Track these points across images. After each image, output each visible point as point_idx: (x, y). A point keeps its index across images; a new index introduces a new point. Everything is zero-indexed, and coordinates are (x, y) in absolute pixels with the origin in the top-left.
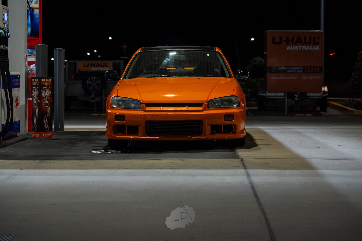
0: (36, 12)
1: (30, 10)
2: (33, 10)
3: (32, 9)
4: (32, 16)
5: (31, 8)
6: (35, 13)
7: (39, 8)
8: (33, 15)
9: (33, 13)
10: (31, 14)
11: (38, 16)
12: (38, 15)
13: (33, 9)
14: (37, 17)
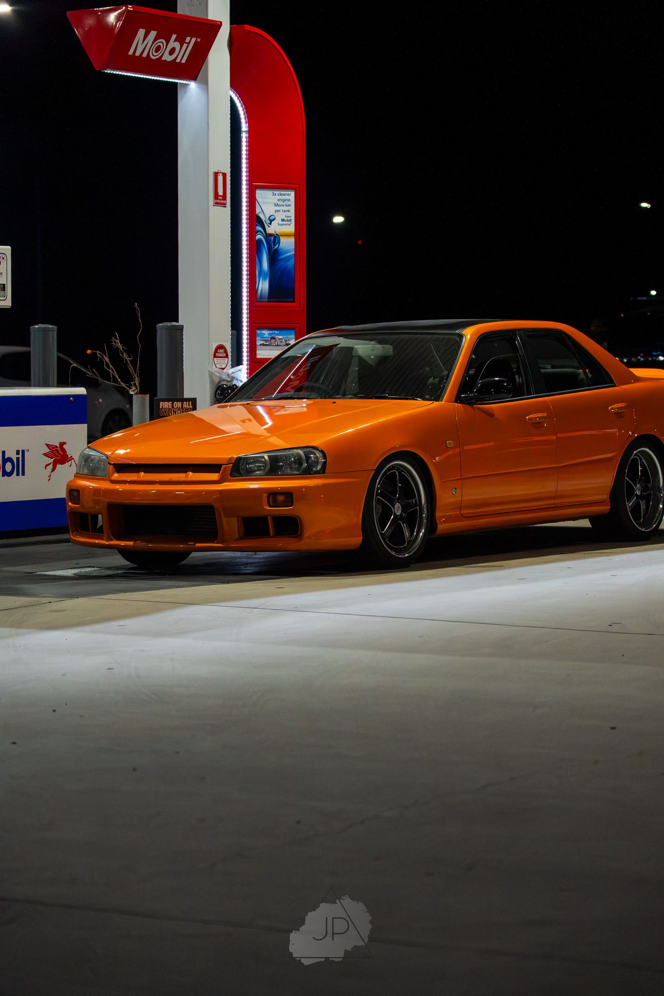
0: (288, 245)
1: (268, 242)
2: (275, 240)
3: (272, 238)
4: (274, 256)
5: (271, 235)
6: (280, 246)
7: (297, 235)
8: (277, 250)
9: (275, 245)
10: (270, 248)
11: (293, 253)
12: (294, 250)
13: (275, 237)
14: (289, 256)
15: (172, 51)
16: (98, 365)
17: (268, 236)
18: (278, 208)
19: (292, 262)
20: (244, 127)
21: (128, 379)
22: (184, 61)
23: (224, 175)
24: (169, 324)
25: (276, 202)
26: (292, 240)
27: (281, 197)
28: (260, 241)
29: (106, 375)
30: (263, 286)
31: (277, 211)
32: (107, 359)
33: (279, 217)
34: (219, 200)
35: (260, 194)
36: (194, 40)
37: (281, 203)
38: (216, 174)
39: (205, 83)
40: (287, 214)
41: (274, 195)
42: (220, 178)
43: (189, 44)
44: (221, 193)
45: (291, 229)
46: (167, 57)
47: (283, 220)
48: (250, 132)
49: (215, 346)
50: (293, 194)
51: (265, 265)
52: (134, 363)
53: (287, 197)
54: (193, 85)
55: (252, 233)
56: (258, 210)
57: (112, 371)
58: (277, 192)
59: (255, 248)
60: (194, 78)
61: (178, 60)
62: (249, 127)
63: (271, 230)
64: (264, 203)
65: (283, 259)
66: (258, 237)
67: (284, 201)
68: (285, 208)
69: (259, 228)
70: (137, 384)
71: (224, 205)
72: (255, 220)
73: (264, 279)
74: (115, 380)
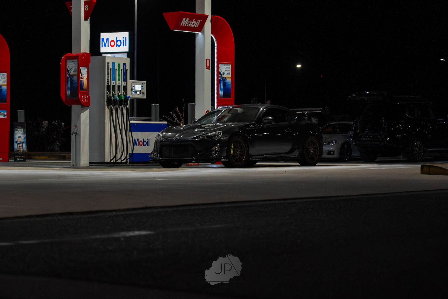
15: (194, 24)
16: (172, 116)
17: (223, 78)
18: (226, 70)
19: (230, 86)
20: (216, 45)
21: (180, 120)
22: (197, 27)
23: (209, 60)
24: (191, 104)
25: (225, 68)
26: (230, 79)
27: (227, 66)
28: (220, 79)
29: (174, 119)
30: (221, 93)
31: (225, 71)
32: (174, 115)
33: (226, 72)
34: (208, 67)
35: (220, 65)
36: (200, 20)
37: (227, 68)
38: (207, 60)
39: (203, 33)
40: (229, 71)
41: (225, 65)
42: (208, 61)
43: (198, 22)
44: (208, 65)
45: (230, 76)
46: (192, 26)
47: (227, 73)
48: (217, 47)
49: (206, 111)
50: (230, 65)
51: (222, 87)
52: (182, 116)
53: (229, 66)
54: (200, 33)
55: (218, 77)
56: (220, 70)
57: (176, 118)
58: (226, 65)
59: (219, 81)
60: (200, 31)
61: (195, 27)
62: (217, 45)
63: (224, 76)
64: (222, 68)
65: (228, 85)
66: (220, 78)
67: (228, 67)
68: (229, 70)
69: (220, 76)
70: (183, 122)
71: (209, 69)
72: (219, 73)
73: (222, 91)
74: (176, 121)
